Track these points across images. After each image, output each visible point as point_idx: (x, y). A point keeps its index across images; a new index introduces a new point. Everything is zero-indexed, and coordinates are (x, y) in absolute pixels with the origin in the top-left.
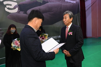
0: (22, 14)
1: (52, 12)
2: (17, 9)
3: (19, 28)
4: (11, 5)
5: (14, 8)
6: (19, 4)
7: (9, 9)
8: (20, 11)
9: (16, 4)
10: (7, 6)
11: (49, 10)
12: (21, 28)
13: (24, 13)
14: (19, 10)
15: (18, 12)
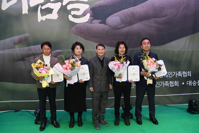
0: (97, 24)
1: (164, 18)
2: (88, 15)
4: (78, 10)
5: (84, 14)
6: (93, 6)
7: (74, 16)
8: (93, 20)
9: (87, 7)
10: (73, 13)
11: (156, 13)
13: (100, 23)
14: (92, 18)
15: (90, 21)
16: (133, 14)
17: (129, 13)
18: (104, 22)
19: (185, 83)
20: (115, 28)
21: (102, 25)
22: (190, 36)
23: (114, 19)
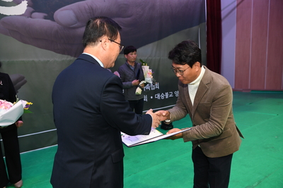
0: (39, 20)
1: (129, 19)
3: (31, 60)
5: (17, 2)
12: (36, 60)
13: (45, 18)
14: (32, 9)
15: (29, 14)
16: (92, 9)
17: (87, 7)
18: (50, 17)
19: (154, 97)
20: (68, 27)
21: (49, 21)
22: (156, 43)
23: (65, 14)
